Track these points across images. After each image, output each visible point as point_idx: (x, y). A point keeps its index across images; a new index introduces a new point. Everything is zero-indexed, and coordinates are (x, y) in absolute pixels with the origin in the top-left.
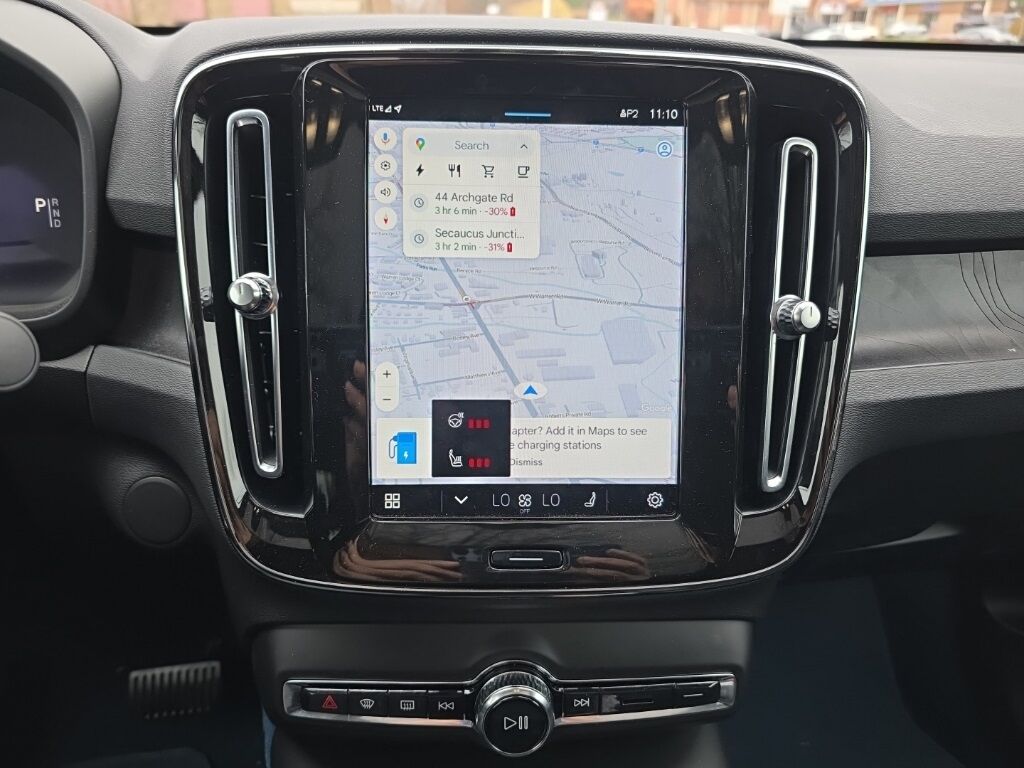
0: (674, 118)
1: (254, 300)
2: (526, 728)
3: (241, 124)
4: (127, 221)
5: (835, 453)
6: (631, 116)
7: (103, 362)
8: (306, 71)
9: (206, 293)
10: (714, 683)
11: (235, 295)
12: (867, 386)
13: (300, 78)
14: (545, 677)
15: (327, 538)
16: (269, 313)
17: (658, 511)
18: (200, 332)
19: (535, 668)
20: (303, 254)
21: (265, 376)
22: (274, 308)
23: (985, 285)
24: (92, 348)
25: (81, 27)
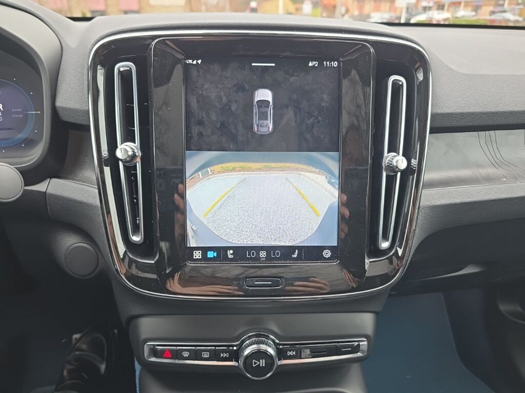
0: (335, 66)
1: (129, 156)
2: (264, 365)
3: (122, 69)
4: (66, 118)
5: (415, 230)
6: (314, 65)
7: (54, 187)
8: (154, 43)
9: (105, 153)
10: (357, 343)
11: (119, 154)
12: (430, 198)
13: (151, 46)
14: (273, 341)
15: (165, 273)
16: (136, 163)
17: (329, 259)
18: (102, 172)
19: (268, 336)
20: (153, 134)
21: (135, 193)
22: (139, 160)
23: (491, 148)
24: (49, 179)
25: (42, 21)
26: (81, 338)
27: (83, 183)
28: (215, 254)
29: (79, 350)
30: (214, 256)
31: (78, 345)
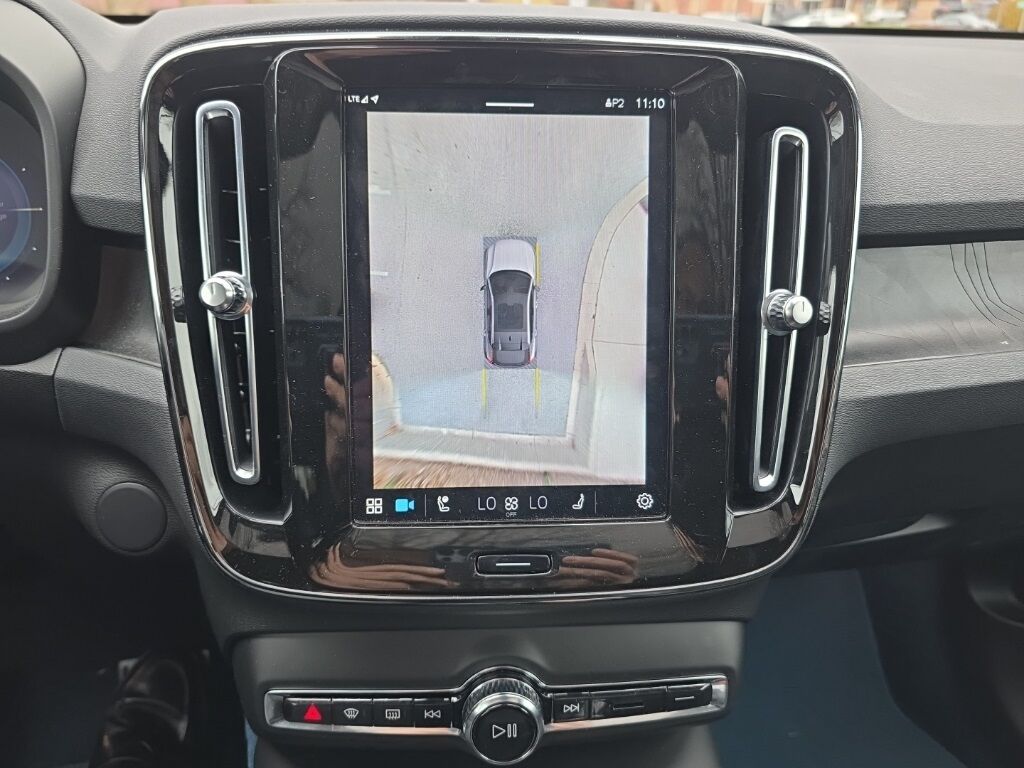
0: (660, 107)
1: (227, 300)
2: (515, 736)
3: (211, 116)
4: (94, 218)
5: (828, 450)
6: (616, 106)
7: (70, 365)
8: (278, 60)
9: (177, 293)
10: (706, 685)
11: (207, 295)
12: (861, 382)
13: (272, 66)
14: (534, 684)
15: (309, 547)
16: (243, 313)
17: (649, 512)
18: (171, 333)
19: (523, 674)
20: (278, 252)
21: (241, 377)
22: (248, 308)
23: (976, 277)
24: (60, 349)
25: (42, 16)
26: (136, 667)
27: (132, 358)
28: (412, 505)
29: (132, 693)
30: (410, 510)
31: (130, 683)
